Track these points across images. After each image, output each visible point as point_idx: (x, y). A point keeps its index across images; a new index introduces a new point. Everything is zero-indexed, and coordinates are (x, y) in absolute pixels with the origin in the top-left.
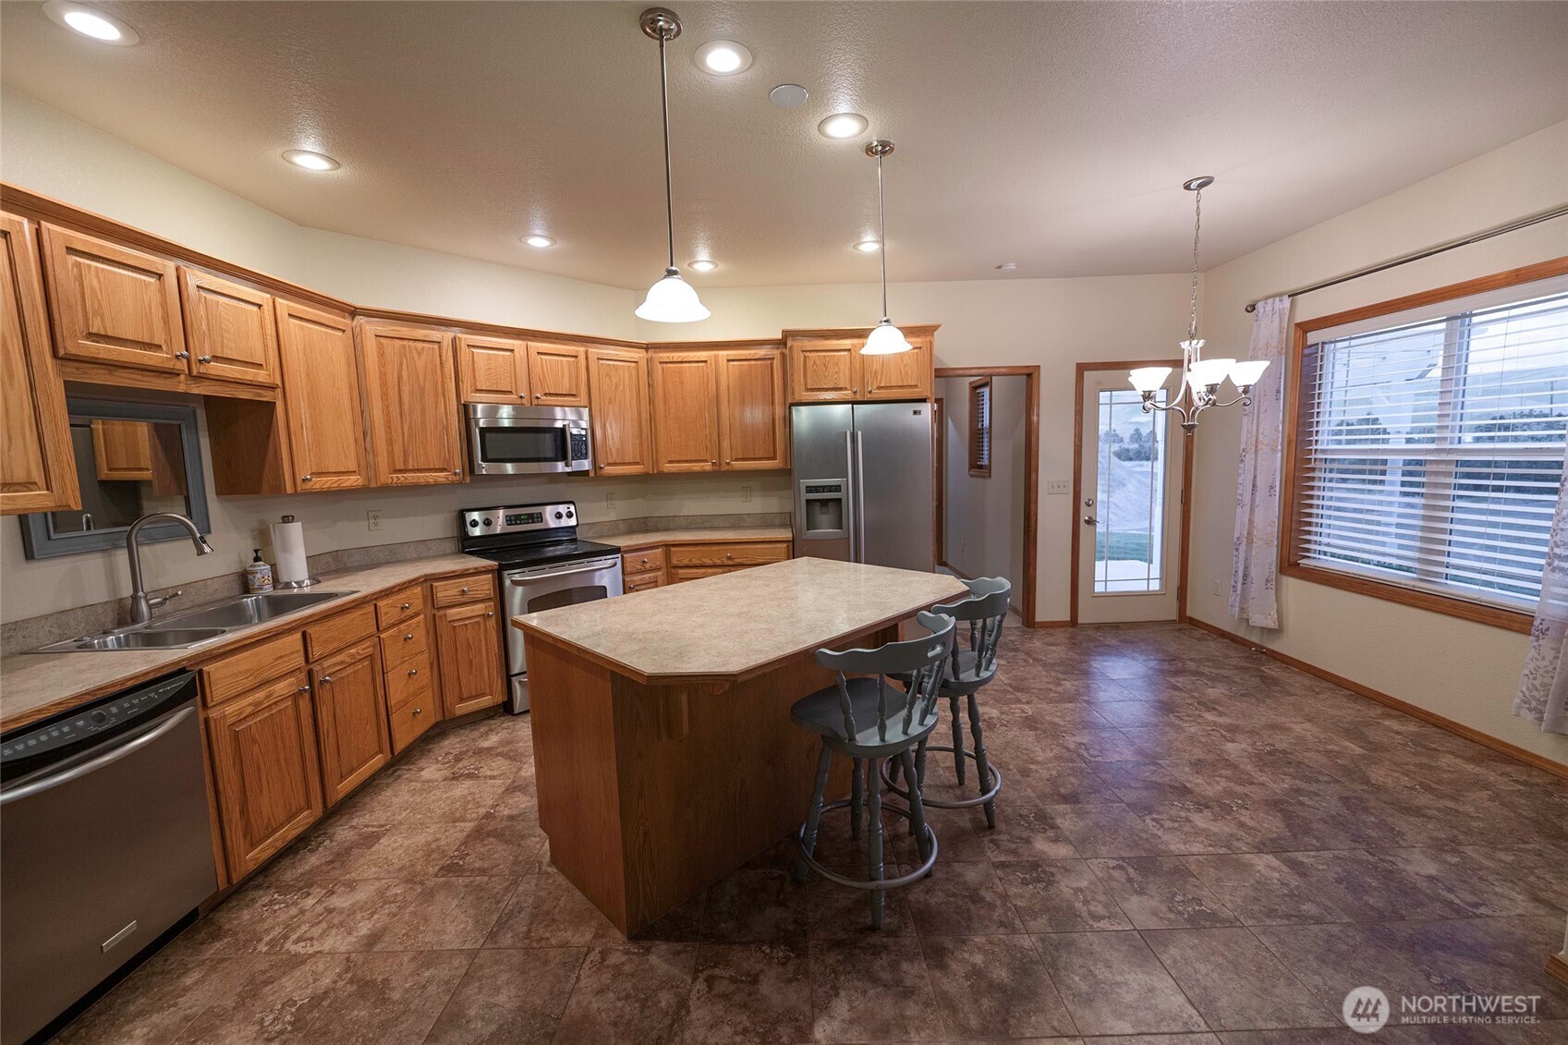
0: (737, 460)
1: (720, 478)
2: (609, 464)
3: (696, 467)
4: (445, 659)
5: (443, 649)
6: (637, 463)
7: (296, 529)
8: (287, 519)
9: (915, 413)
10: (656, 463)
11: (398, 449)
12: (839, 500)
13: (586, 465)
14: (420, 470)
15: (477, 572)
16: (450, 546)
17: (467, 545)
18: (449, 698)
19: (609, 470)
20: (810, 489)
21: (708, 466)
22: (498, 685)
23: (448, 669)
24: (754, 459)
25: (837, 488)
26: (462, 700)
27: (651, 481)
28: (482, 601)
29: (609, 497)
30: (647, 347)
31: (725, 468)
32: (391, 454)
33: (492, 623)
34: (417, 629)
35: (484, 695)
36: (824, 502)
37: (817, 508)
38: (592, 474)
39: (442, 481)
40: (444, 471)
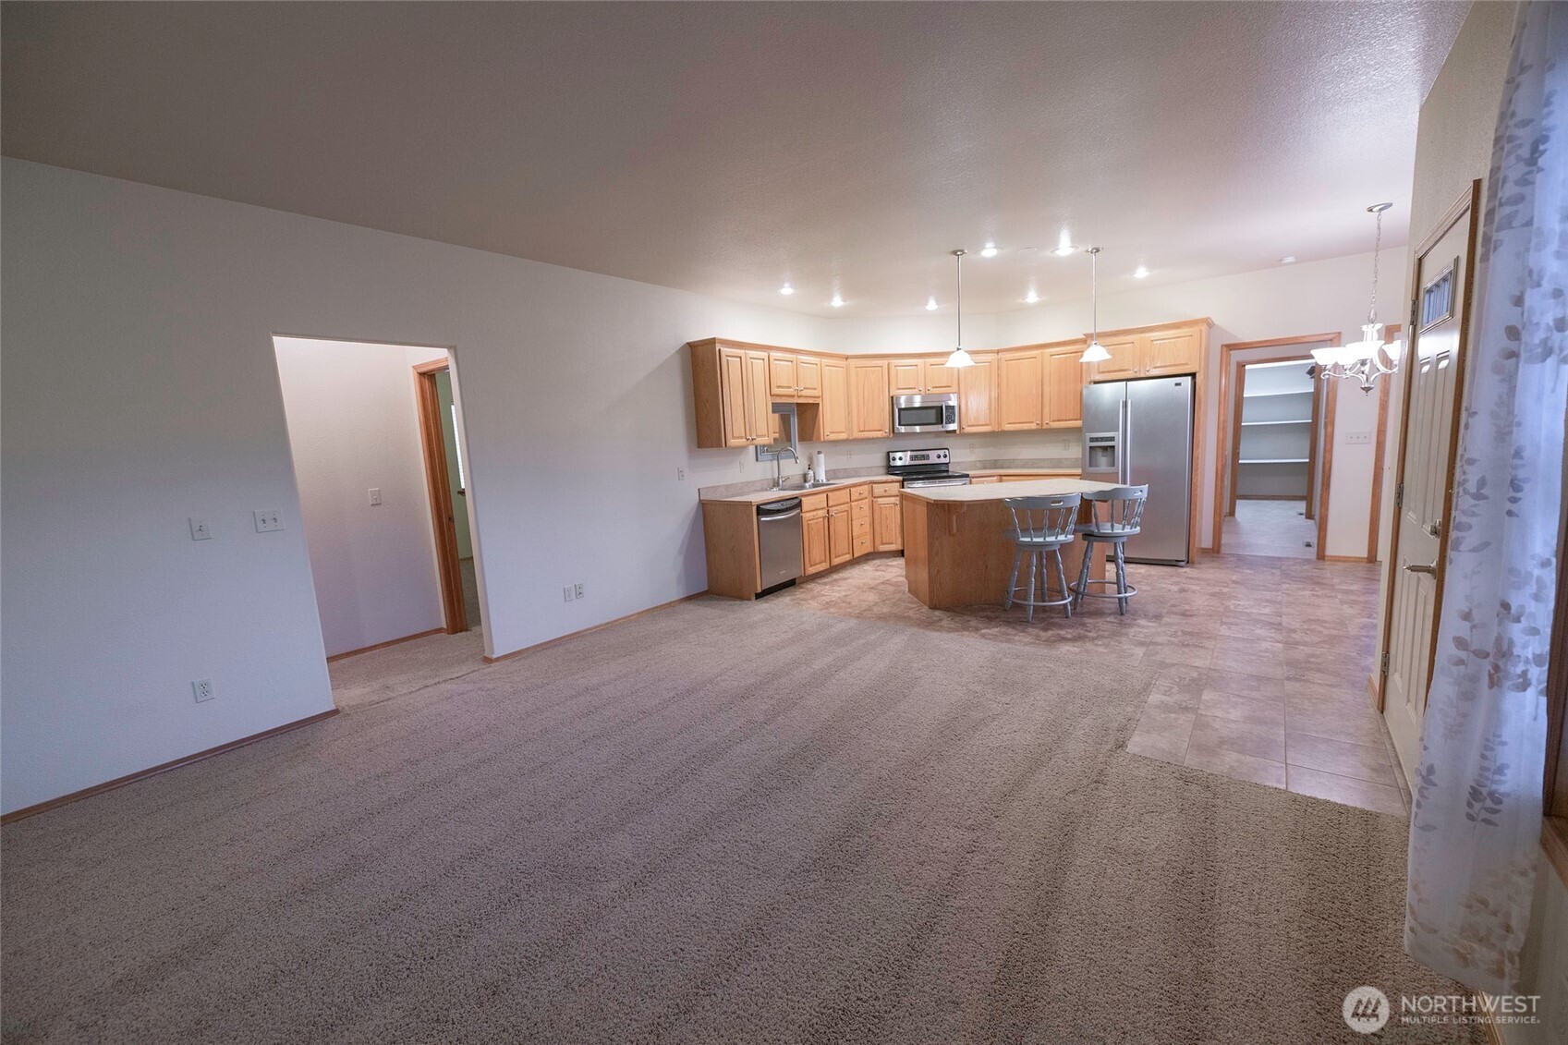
0: (1054, 421)
1: (1043, 434)
2: (969, 426)
3: (1026, 427)
4: (876, 522)
5: (876, 517)
6: (987, 425)
7: (822, 456)
8: (819, 453)
9: (1177, 384)
10: (1000, 425)
11: (862, 421)
12: (1113, 447)
13: (952, 427)
14: (870, 431)
15: (893, 482)
16: (883, 470)
17: (891, 470)
18: (877, 542)
19: (968, 430)
20: (1092, 440)
21: (1033, 426)
22: (899, 540)
23: (877, 527)
24: (1066, 420)
25: (1112, 439)
26: (882, 544)
27: (997, 437)
28: (894, 496)
29: (972, 446)
30: (998, 352)
31: (1045, 427)
32: (859, 423)
33: (898, 508)
34: (865, 504)
35: (892, 543)
36: (1105, 449)
37: (1100, 453)
38: (958, 432)
39: (880, 436)
40: (880, 430)
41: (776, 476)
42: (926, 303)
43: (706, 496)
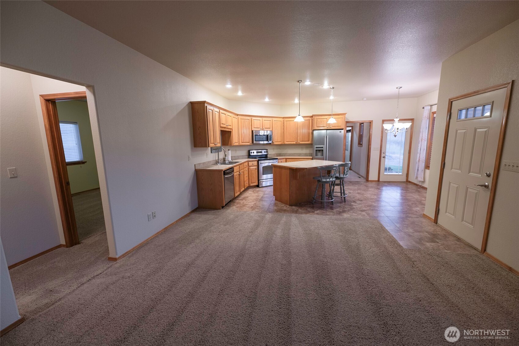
0: (301, 141)
1: (297, 145)
2: (275, 142)
3: (292, 143)
4: (250, 175)
5: (250, 174)
6: (280, 142)
7: (230, 151)
8: (229, 150)
9: (340, 132)
10: (284, 142)
11: (243, 139)
12: (323, 150)
13: (270, 142)
14: (245, 142)
15: (255, 161)
16: (247, 157)
17: (249, 156)
18: (250, 183)
19: (275, 143)
20: (316, 148)
21: (295, 143)
22: (257, 182)
23: (250, 177)
24: (305, 141)
25: (322, 148)
26: (252, 183)
27: (282, 146)
28: (255, 166)
29: (273, 149)
30: (283, 118)
31: (298, 143)
32: (242, 139)
33: (257, 170)
34: (247, 169)
35: (255, 183)
36: (319, 150)
37: (318, 151)
38: (272, 144)
39: (248, 144)
40: (248, 142)
41: (217, 159)
42: (265, 98)
43: (197, 168)
